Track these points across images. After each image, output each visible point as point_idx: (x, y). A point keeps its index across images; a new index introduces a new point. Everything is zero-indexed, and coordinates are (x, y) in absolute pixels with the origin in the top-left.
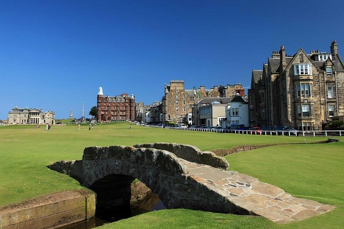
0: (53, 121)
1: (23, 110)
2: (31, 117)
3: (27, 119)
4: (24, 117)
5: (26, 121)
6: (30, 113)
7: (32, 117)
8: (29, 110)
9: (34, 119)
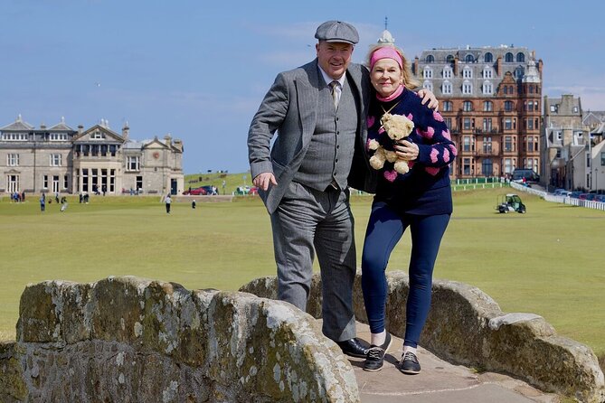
0: (174, 183)
1: (45, 134)
2: (83, 165)
3: (62, 172)
4: (51, 162)
5: (62, 181)
6: (76, 148)
7: (87, 163)
8: (72, 134)
9: (95, 172)
